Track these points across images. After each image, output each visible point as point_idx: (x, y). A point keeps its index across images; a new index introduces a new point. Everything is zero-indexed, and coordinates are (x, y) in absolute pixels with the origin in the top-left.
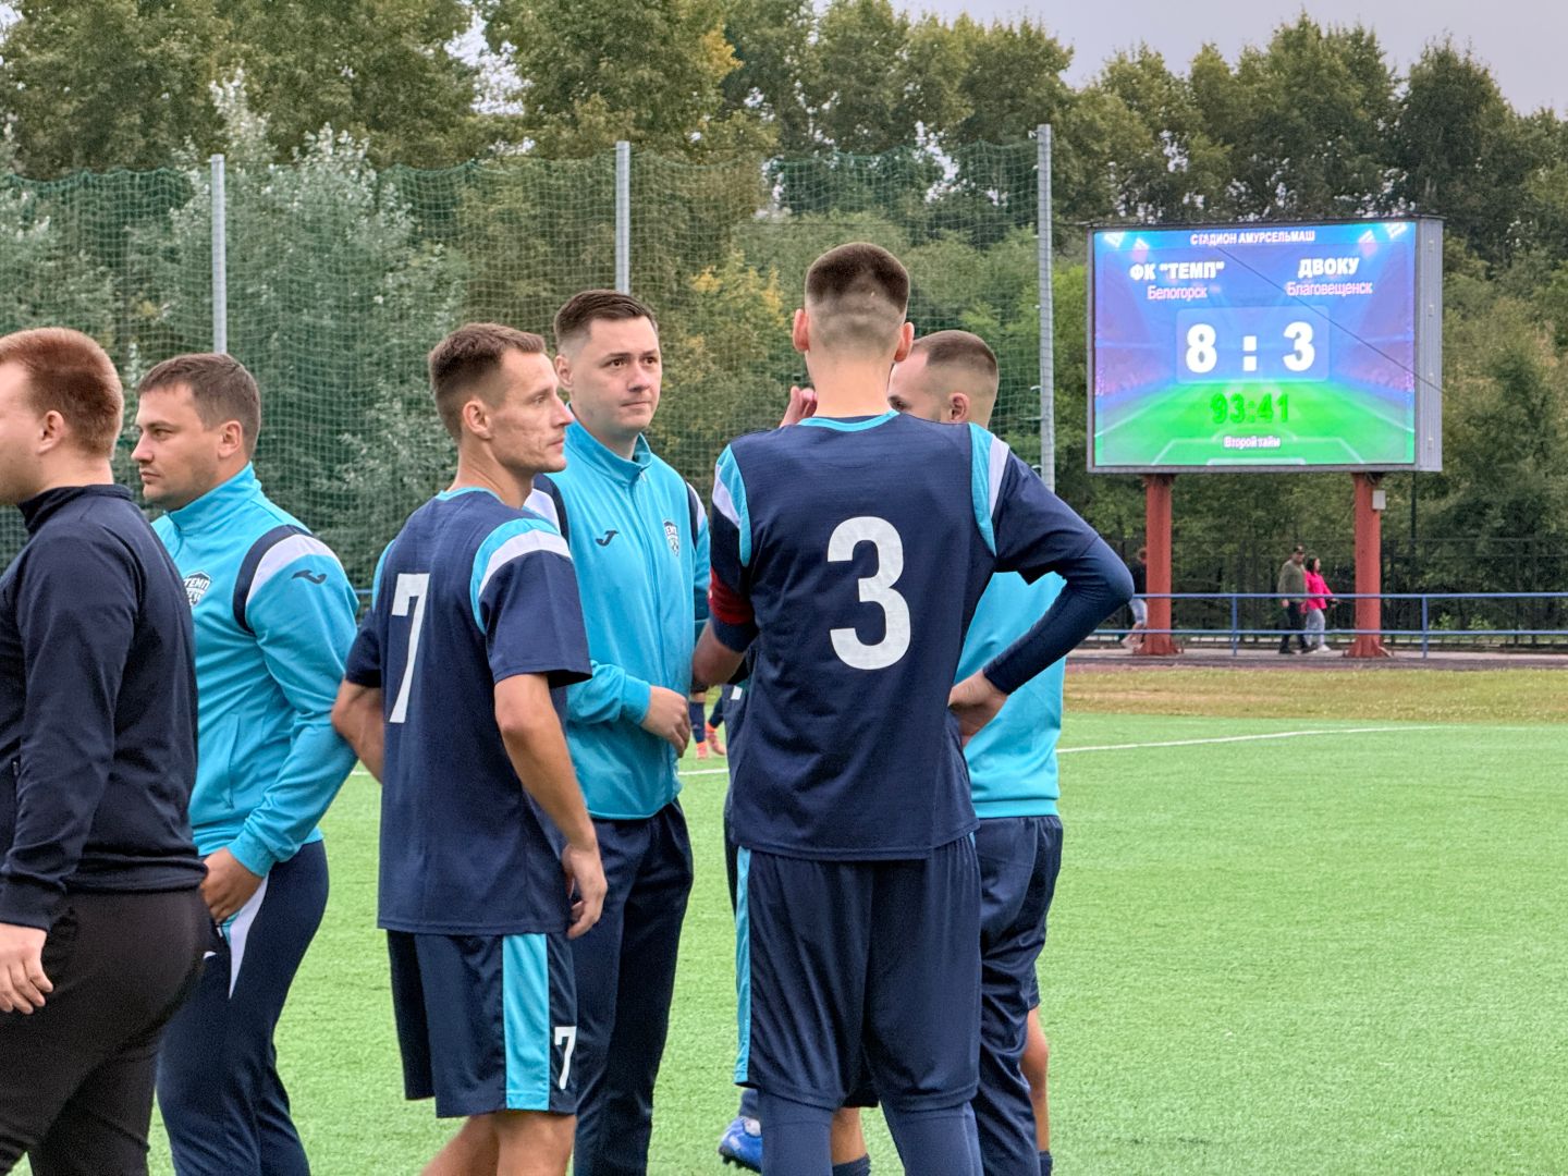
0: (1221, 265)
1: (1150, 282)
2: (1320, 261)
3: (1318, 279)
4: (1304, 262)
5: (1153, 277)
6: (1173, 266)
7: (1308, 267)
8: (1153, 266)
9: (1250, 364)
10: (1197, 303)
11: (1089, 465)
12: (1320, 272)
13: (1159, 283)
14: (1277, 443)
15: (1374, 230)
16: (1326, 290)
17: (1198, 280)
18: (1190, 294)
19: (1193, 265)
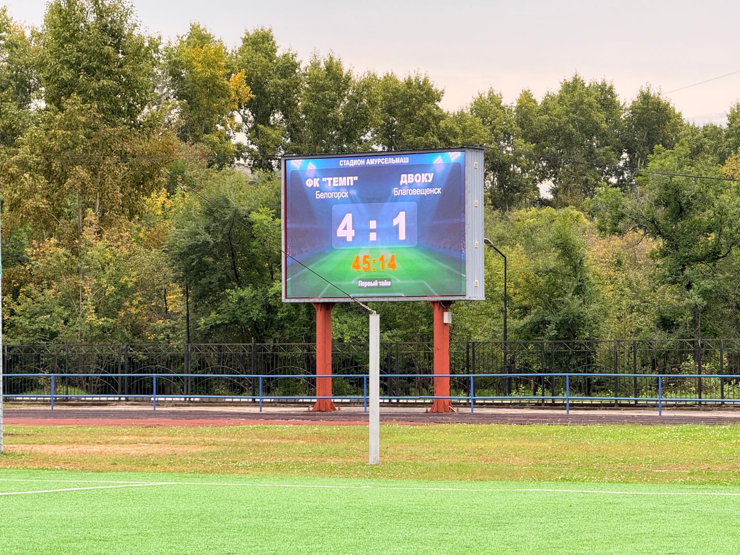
0: (356, 178)
1: (317, 189)
2: (412, 175)
3: (411, 186)
4: (403, 176)
5: (318, 186)
6: (330, 179)
7: (405, 179)
8: (318, 179)
9: (373, 236)
10: (343, 201)
11: (283, 298)
12: (412, 181)
13: (321, 190)
14: (389, 284)
15: (442, 157)
16: (415, 192)
17: (344, 187)
18: (339, 195)
19: (341, 178)
